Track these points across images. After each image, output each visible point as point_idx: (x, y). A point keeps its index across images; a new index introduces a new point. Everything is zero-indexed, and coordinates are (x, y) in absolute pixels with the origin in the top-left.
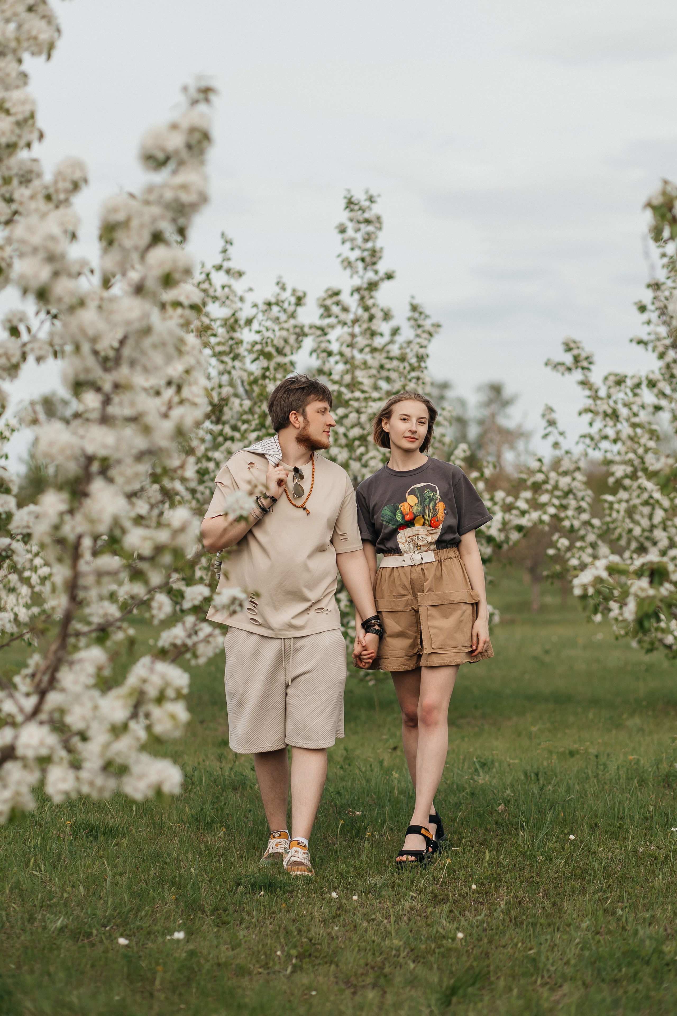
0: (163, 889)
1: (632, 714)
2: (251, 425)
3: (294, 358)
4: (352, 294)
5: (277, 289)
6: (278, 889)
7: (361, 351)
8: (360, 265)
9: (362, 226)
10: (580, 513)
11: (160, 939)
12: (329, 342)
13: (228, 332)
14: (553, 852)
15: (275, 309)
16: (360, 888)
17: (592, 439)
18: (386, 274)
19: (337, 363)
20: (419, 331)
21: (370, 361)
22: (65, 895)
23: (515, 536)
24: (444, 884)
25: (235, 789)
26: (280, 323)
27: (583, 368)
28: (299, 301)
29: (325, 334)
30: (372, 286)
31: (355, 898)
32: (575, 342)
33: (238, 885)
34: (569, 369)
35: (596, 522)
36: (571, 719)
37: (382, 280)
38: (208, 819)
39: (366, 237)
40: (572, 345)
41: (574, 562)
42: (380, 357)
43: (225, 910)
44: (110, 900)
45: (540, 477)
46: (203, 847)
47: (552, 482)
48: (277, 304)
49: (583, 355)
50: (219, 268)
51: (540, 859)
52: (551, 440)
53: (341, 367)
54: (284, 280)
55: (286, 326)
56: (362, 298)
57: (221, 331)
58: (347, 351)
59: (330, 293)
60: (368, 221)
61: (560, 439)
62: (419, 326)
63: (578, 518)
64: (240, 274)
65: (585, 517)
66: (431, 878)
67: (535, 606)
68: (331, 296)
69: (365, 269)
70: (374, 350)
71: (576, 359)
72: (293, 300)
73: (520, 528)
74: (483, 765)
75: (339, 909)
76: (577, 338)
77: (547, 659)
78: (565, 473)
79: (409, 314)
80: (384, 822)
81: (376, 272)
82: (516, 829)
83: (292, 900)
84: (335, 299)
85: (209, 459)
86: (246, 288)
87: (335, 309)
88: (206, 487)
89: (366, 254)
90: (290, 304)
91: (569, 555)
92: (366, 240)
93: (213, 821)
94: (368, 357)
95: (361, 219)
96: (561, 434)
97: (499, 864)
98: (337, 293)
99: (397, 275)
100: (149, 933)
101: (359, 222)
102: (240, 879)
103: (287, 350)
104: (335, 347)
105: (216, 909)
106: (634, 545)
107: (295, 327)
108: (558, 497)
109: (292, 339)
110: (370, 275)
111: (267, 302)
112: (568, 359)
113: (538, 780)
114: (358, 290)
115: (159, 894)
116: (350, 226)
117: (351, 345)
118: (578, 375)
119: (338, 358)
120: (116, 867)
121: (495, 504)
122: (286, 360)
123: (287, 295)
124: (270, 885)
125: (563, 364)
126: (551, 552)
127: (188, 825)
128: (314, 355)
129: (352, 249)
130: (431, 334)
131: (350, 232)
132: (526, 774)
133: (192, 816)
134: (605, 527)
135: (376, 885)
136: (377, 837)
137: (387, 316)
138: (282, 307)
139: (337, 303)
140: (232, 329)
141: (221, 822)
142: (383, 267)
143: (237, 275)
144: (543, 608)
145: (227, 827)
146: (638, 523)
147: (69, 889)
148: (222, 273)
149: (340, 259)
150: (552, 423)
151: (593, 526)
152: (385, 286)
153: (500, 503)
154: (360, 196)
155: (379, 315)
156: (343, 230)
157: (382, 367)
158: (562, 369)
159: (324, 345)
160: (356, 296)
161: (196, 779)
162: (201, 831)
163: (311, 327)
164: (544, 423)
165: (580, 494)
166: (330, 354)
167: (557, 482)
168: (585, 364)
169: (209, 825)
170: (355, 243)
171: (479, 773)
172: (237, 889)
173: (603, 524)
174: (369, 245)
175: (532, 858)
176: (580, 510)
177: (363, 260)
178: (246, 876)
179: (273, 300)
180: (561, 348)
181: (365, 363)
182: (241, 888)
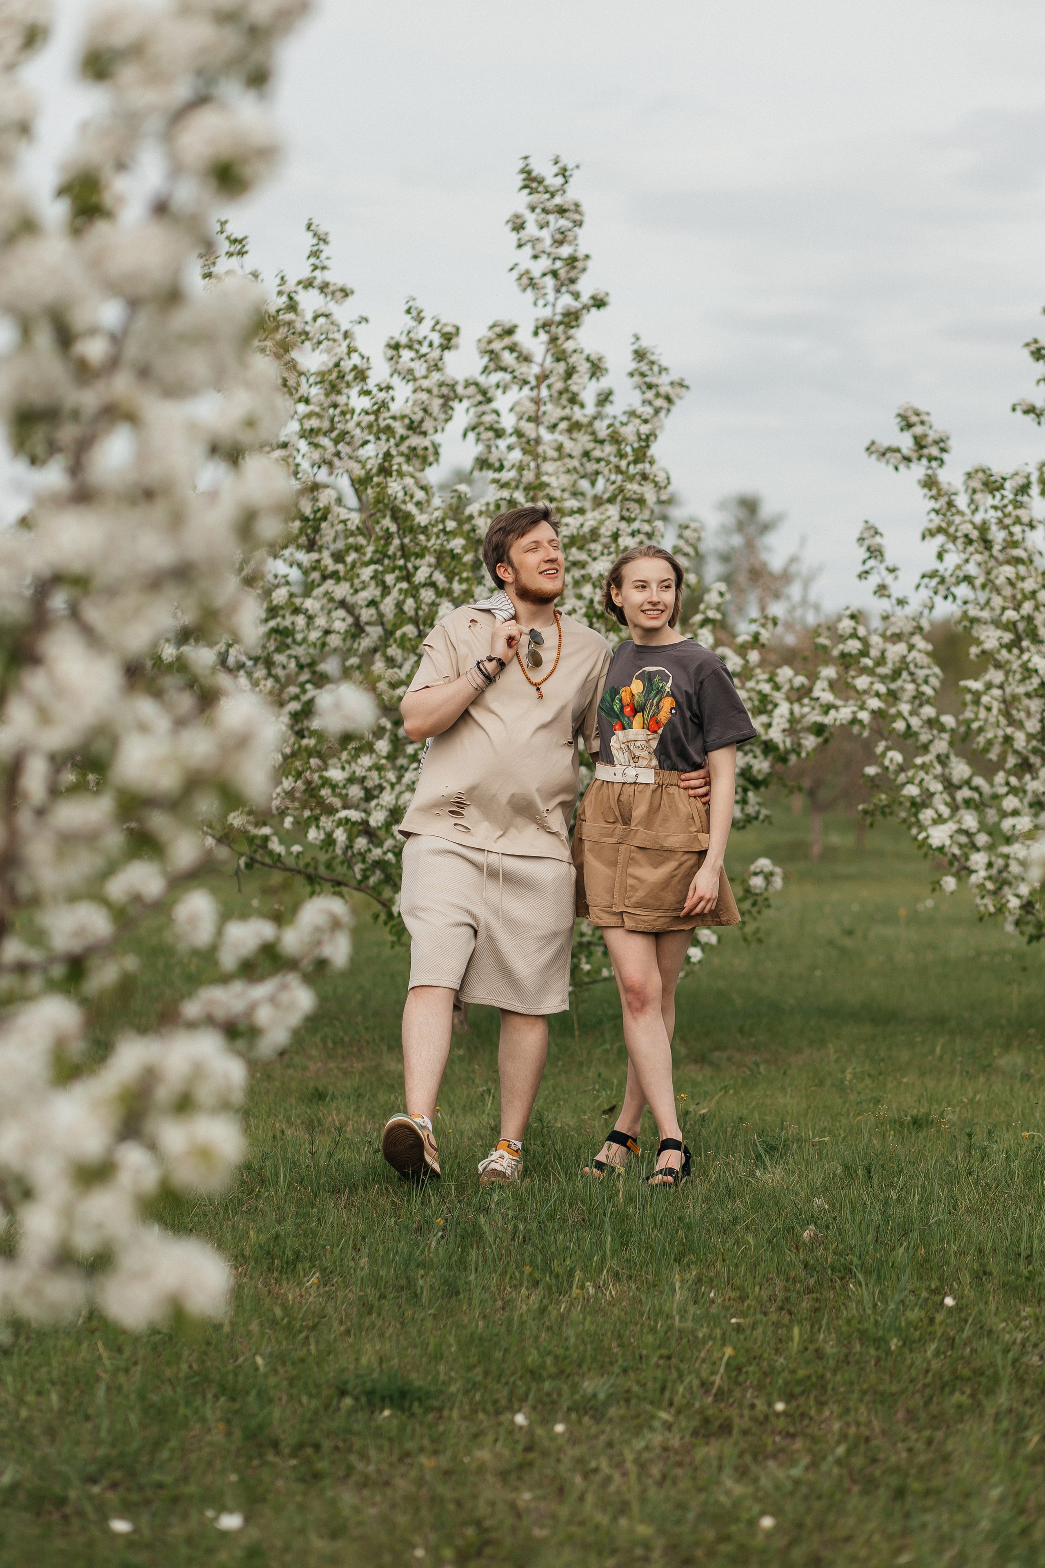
0: (204, 1398)
1: (1007, 1047)
2: (364, 554)
3: (438, 438)
4: (536, 334)
5: (408, 322)
6: (416, 1404)
7: (553, 427)
8: (549, 282)
9: (551, 218)
10: (921, 705)
11: (194, 1515)
12: (497, 413)
13: (327, 395)
14: (916, 1329)
15: (406, 355)
16: (565, 1404)
17: (942, 581)
18: (593, 298)
19: (510, 448)
20: (650, 395)
21: (568, 446)
22: (24, 1413)
23: (810, 742)
24: (720, 1396)
25: (336, 1191)
26: (415, 380)
27: (930, 459)
28: (448, 340)
29: (489, 401)
30: (571, 319)
31: (559, 1428)
32: (918, 414)
33: (343, 1393)
34: (908, 459)
35: (948, 720)
36: (905, 1055)
37: (586, 307)
38: (289, 1252)
39: (559, 237)
40: (914, 419)
41: (912, 790)
42: (584, 440)
43: (317, 1447)
44: (106, 1424)
45: (853, 646)
46: (278, 1312)
47: (874, 653)
48: (410, 347)
49: (932, 436)
50: (308, 284)
51: (894, 1344)
52: (874, 580)
53: (516, 455)
54: (419, 304)
55: (425, 384)
56: (554, 340)
57: (315, 392)
58: (529, 429)
59: (498, 330)
60: (562, 211)
61: (889, 579)
62: (650, 386)
63: (918, 715)
64: (346, 293)
65: (928, 711)
66: (696, 1383)
67: (816, 850)
68: (500, 336)
69: (558, 291)
70: (575, 427)
71: (920, 444)
72: (436, 339)
73: (819, 729)
74: (771, 1149)
75: (529, 1449)
76: (922, 407)
77: (848, 942)
78: (897, 638)
79: (632, 365)
80: (603, 1260)
81: (576, 296)
82: (842, 1279)
83: (441, 1428)
84: (507, 341)
85: (297, 611)
86: (356, 318)
87: (508, 358)
88: (290, 657)
89: (558, 264)
90: (431, 345)
91: (902, 777)
92: (560, 243)
93: (297, 1254)
94: (563, 439)
95: (550, 205)
96: (892, 570)
97: (819, 1355)
98: (510, 332)
99: (611, 300)
100: (175, 1500)
101: (545, 211)
102: (346, 1383)
103: (428, 425)
104: (508, 422)
105: (300, 1446)
106: (1011, 761)
107: (441, 385)
108: (883, 679)
109: (436, 405)
110: (566, 301)
111: (393, 342)
112: (905, 442)
113: (870, 1178)
114: (546, 325)
115: (196, 1411)
116: (531, 219)
117: (535, 419)
118: (919, 470)
119: (513, 439)
120: (120, 1350)
121: (777, 687)
122: (426, 442)
123: (424, 330)
124: (403, 1394)
125: (898, 450)
126: (871, 770)
127: (253, 1263)
128: (471, 436)
129: (535, 257)
130: (668, 399)
131: (531, 229)
132: (846, 1168)
133: (260, 1247)
134: (962, 729)
135: (595, 1396)
136: (592, 1291)
137: (596, 369)
138: (417, 351)
139: (512, 349)
140: (333, 389)
141: (312, 1258)
142: (587, 286)
143: (339, 295)
144: (829, 854)
145: (323, 1270)
146: (1020, 725)
147: (30, 1398)
148: (314, 293)
149: (515, 274)
150: (875, 552)
151: (942, 728)
152: (591, 318)
153: (786, 687)
154: (545, 170)
155: (584, 367)
156: (518, 226)
157: (586, 454)
158: (895, 458)
159: (488, 419)
160: (543, 337)
161: (267, 1172)
162: (276, 1274)
163: (467, 385)
164: (862, 554)
165: (921, 673)
166: (499, 433)
167: (883, 653)
168: (934, 451)
169: (291, 1266)
170: (539, 247)
171: (763, 1163)
172: (339, 1402)
173: (959, 723)
174: (565, 251)
175: (879, 1342)
176: (919, 699)
177: (555, 274)
178: (358, 1376)
179: (404, 340)
180: (894, 423)
181: (560, 448)
182: (348, 1401)
